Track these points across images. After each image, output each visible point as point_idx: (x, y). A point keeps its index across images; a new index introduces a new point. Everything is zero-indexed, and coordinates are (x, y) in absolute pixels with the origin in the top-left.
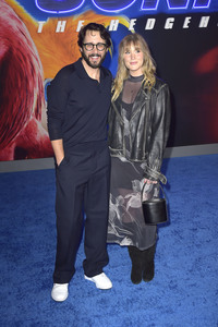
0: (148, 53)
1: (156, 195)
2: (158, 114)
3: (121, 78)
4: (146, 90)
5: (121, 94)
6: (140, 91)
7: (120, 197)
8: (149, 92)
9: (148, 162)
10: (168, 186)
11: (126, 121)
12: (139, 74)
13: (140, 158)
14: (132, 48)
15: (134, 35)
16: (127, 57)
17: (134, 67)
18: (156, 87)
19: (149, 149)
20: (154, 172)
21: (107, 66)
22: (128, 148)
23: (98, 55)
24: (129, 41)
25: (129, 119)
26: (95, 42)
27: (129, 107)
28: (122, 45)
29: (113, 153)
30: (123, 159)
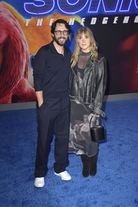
0: (93, 39)
1: (97, 124)
2: (100, 75)
3: (76, 54)
4: (92, 61)
5: (77, 63)
6: (89, 61)
7: (77, 125)
8: (94, 62)
9: (94, 104)
10: (106, 119)
11: (80, 79)
12: (88, 51)
13: (89, 101)
14: (83, 36)
15: (84, 28)
16: (80, 41)
17: (85, 47)
18: (98, 59)
19: (94, 96)
20: (98, 110)
21: (68, 46)
22: (81, 96)
23: (64, 38)
24: (81, 31)
25: (82, 78)
26: (62, 30)
27: (82, 71)
28: (77, 34)
29: (72, 99)
30: (78, 102)
